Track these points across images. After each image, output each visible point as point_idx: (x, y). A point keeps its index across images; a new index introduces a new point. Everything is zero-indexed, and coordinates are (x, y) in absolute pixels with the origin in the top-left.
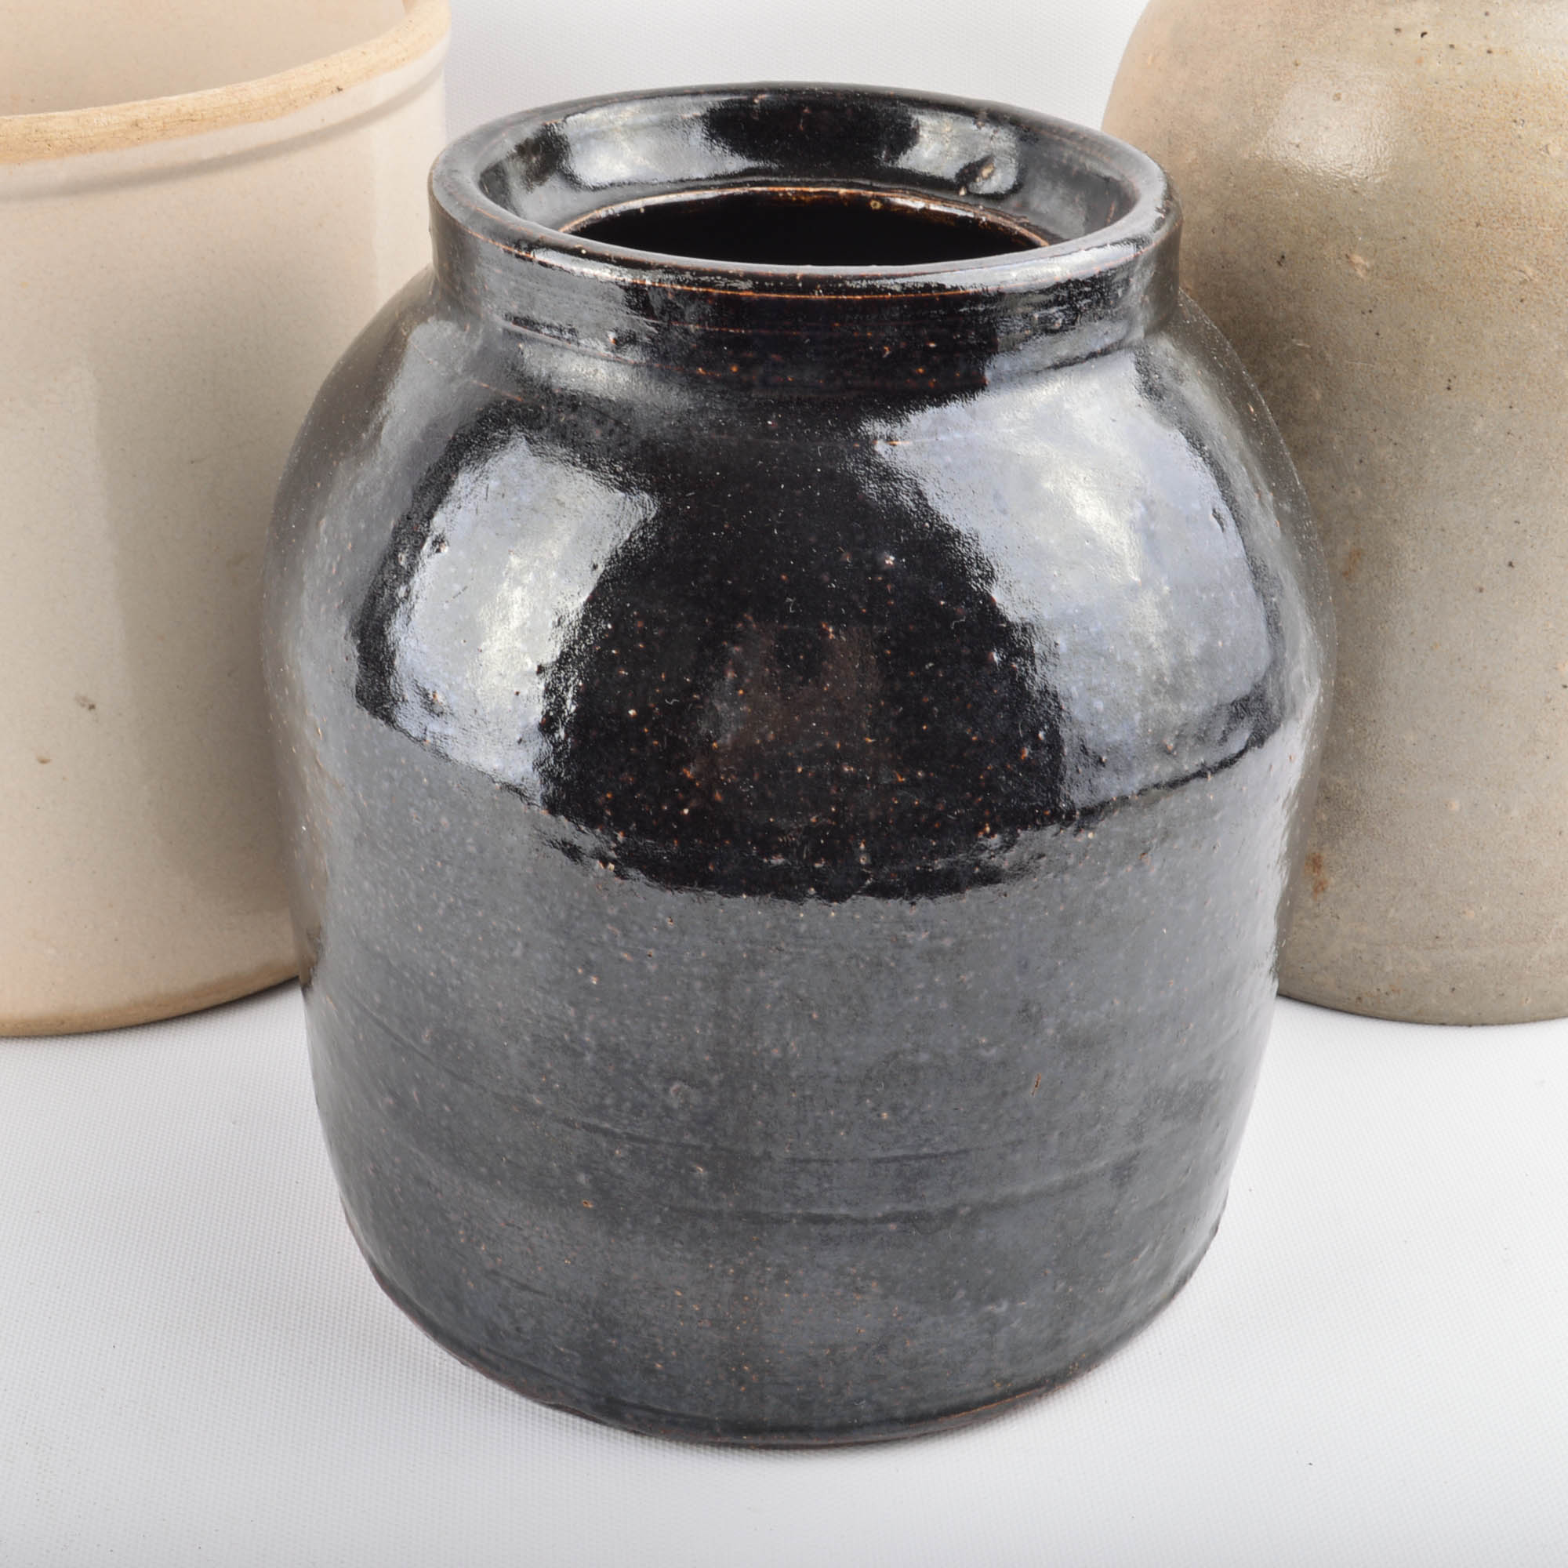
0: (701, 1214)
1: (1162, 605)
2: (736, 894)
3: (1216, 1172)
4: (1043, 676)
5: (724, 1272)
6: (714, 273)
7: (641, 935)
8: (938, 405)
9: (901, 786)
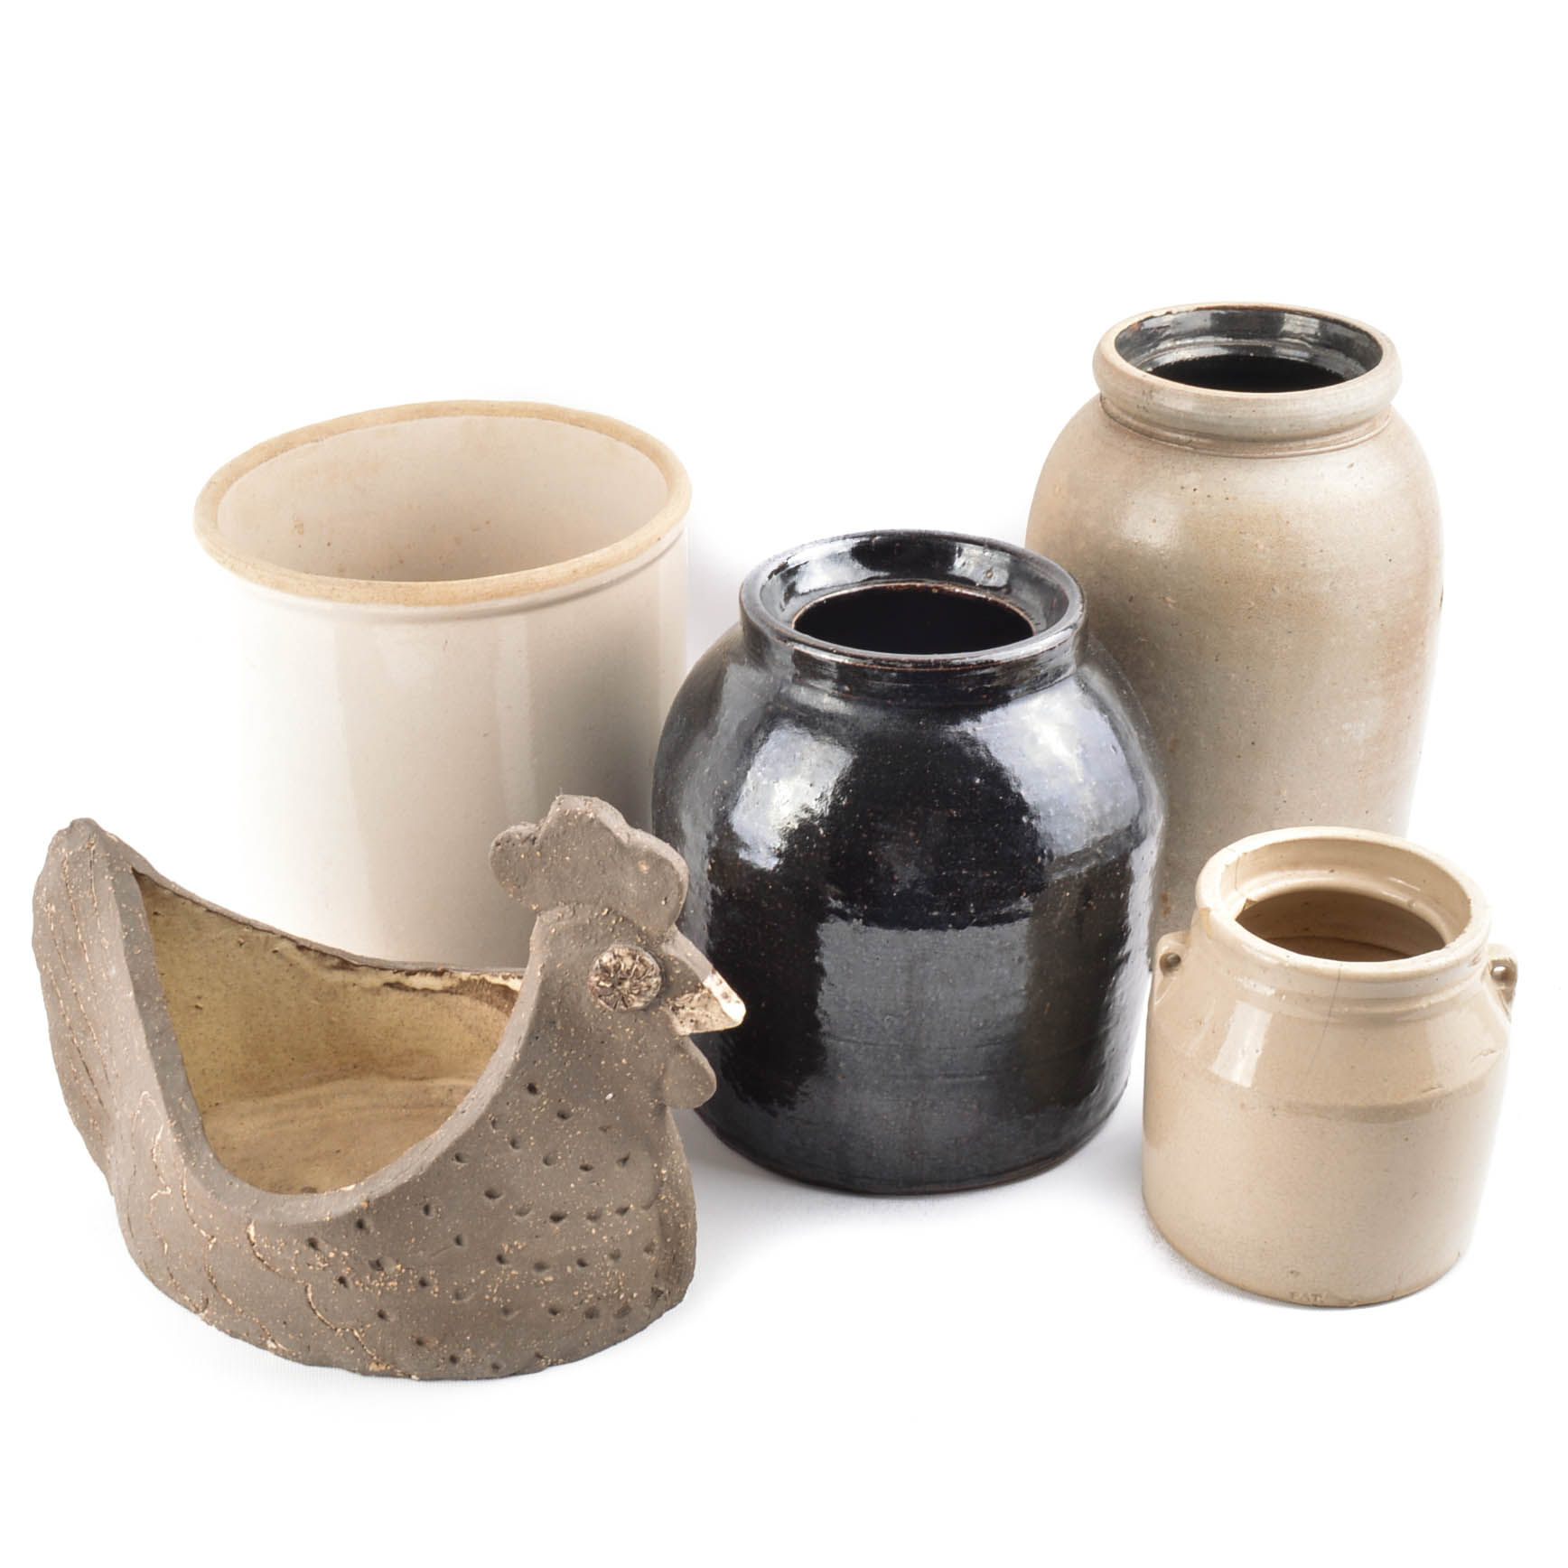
0: (897, 1077)
1: (1093, 791)
2: (917, 929)
3: (1127, 1051)
4: (1041, 826)
5: (907, 1106)
6: (895, 661)
7: (874, 950)
8: (992, 710)
9: (988, 878)
